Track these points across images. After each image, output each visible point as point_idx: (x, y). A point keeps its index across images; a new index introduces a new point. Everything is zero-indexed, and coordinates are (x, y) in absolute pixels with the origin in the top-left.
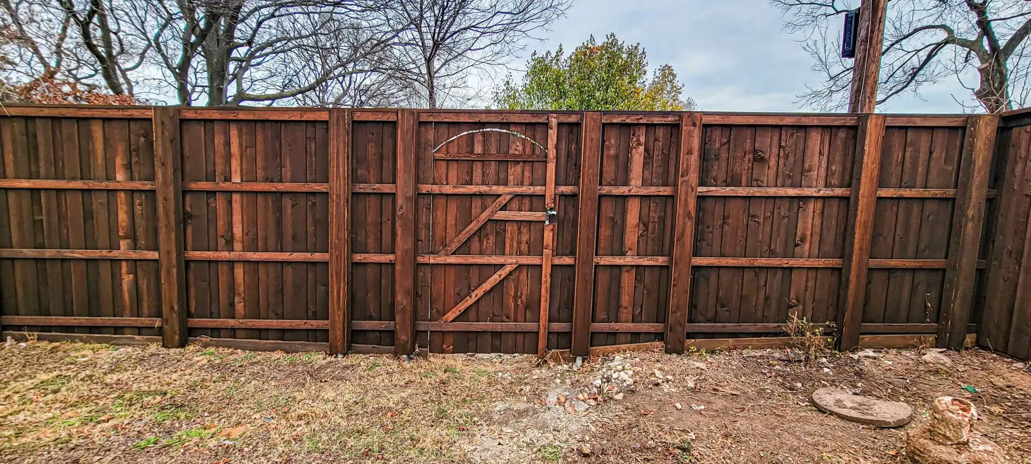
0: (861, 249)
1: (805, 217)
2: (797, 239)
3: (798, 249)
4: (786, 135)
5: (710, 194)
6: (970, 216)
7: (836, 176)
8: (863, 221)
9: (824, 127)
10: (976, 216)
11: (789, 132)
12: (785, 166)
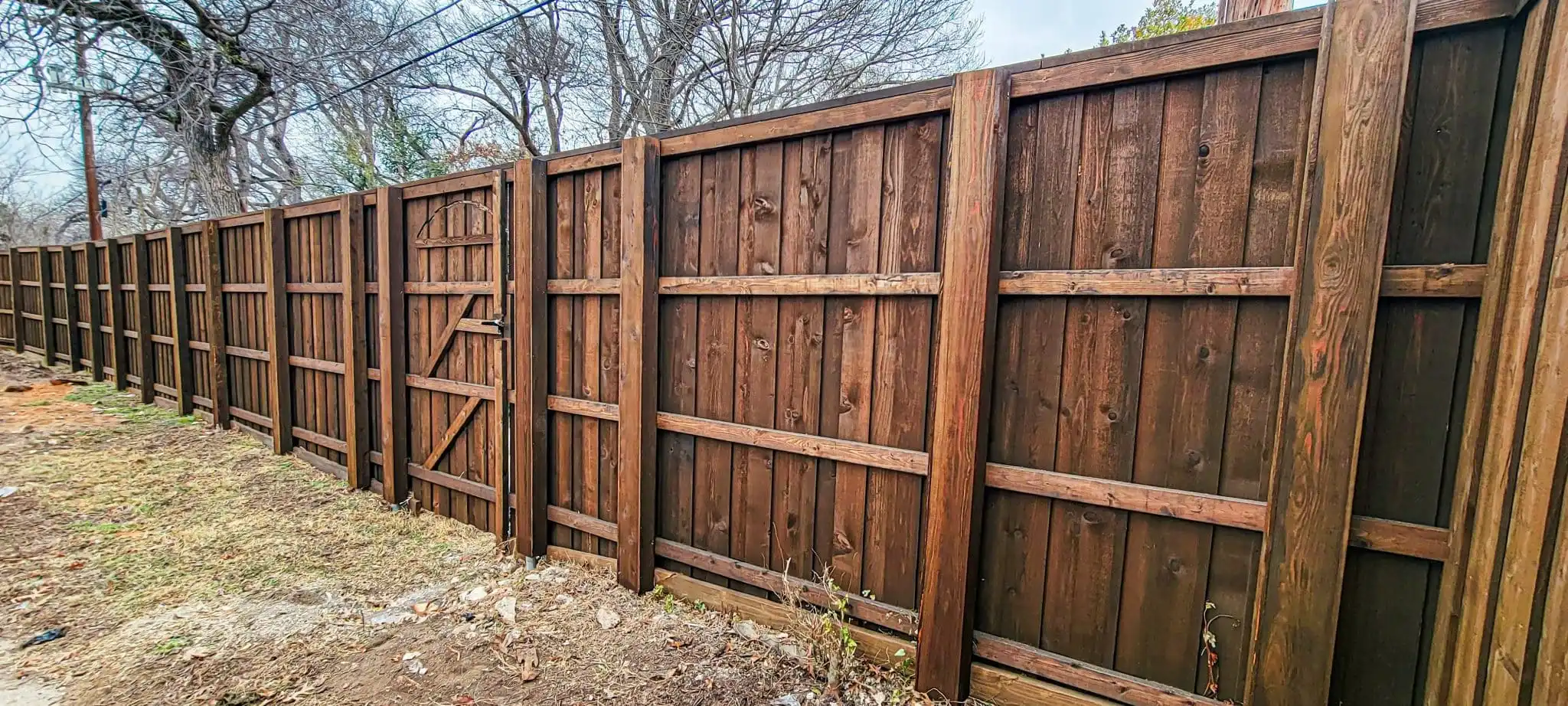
0: (952, 433)
1: (857, 344)
2: (843, 395)
3: (844, 418)
4: (812, 154)
5: (681, 291)
6: (1311, 362)
7: (921, 245)
8: (953, 361)
9: (889, 124)
10: (1335, 358)
11: (817, 148)
12: (813, 226)
